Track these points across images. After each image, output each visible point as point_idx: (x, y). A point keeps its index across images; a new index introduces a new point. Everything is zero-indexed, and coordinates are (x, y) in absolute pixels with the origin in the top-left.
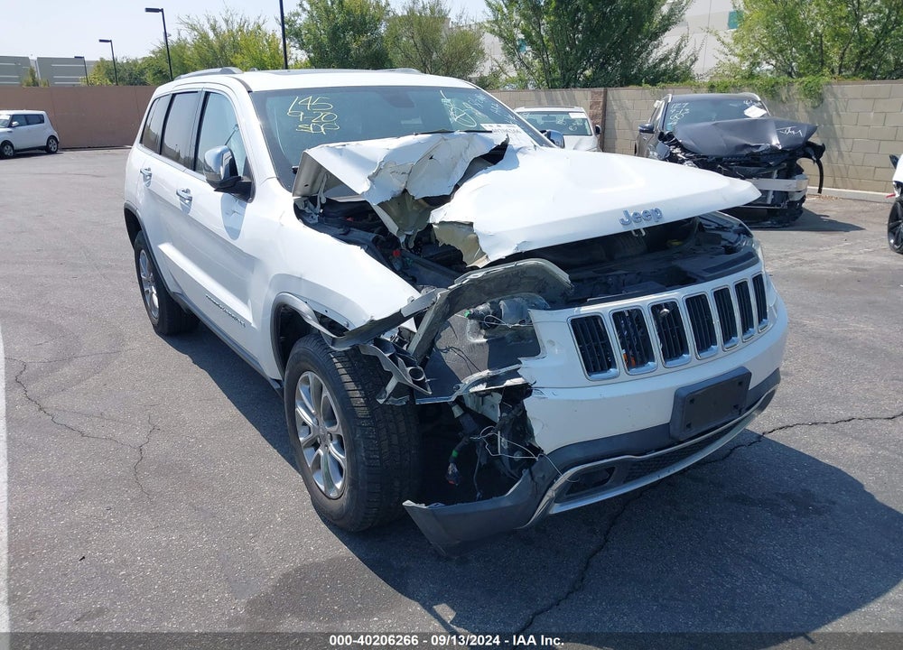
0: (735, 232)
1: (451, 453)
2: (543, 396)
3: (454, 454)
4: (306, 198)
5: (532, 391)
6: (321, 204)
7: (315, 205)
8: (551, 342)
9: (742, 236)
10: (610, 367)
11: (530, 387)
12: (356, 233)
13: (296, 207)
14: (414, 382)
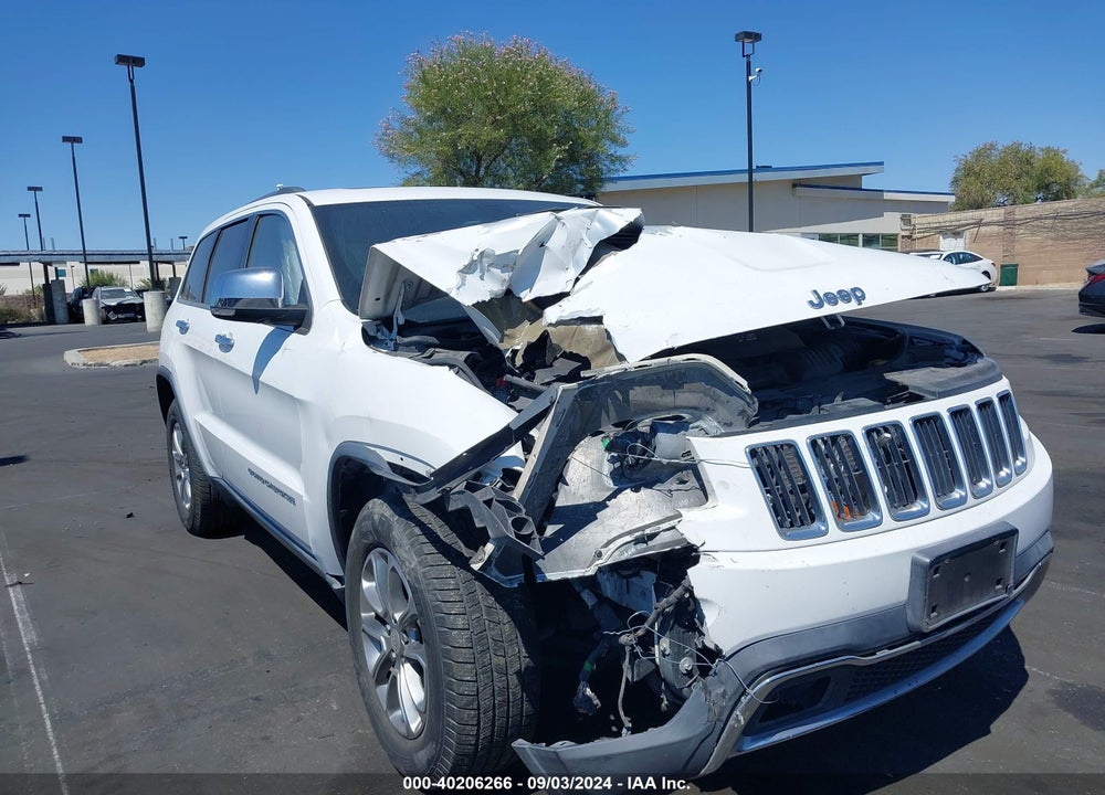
0: (959, 350)
1: (583, 666)
2: (716, 564)
3: (588, 666)
4: (379, 322)
5: (699, 556)
6: (399, 326)
7: (391, 330)
8: (723, 483)
9: (969, 354)
10: (813, 520)
11: (696, 550)
12: (443, 354)
13: (364, 331)
14: (518, 536)
